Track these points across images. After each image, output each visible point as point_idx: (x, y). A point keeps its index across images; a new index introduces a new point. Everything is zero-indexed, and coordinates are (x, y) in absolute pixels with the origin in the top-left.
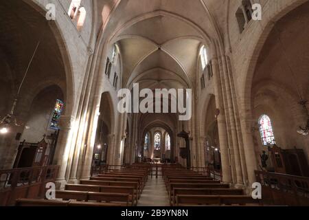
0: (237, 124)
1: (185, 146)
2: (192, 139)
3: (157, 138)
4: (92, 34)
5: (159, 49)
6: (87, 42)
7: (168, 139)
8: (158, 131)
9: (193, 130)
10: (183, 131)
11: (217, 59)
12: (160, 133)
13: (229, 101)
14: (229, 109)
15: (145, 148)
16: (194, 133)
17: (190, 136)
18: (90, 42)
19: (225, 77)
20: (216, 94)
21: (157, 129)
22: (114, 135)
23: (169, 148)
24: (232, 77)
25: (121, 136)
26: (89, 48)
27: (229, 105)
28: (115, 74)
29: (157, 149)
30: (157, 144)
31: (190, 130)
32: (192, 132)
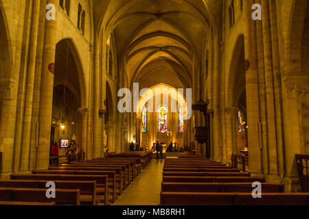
1: (204, 125)
2: (213, 113)
9: (215, 97)
10: (201, 100)
14: (266, 60)
15: (143, 130)
16: (215, 103)
17: (209, 108)
20: (246, 35)
22: (86, 110)
23: (182, 130)
25: (98, 111)
27: (266, 53)
28: (80, 6)
29: (162, 132)
30: (162, 123)
31: (209, 98)
32: (212, 102)
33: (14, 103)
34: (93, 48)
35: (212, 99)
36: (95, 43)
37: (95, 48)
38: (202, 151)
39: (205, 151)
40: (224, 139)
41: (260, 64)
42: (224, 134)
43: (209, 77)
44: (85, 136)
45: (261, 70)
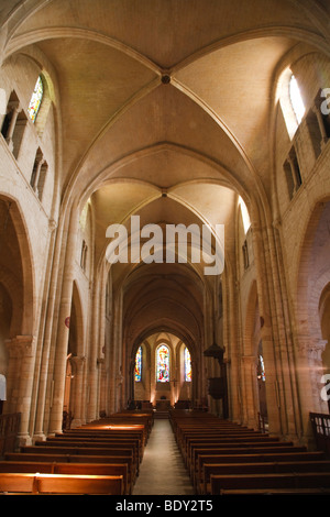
0: (289, 342)
1: (219, 376)
2: (230, 362)
3: (162, 357)
4: (55, 196)
5: (164, 196)
6: (48, 211)
7: (186, 357)
8: (163, 341)
9: (232, 344)
10: (215, 344)
11: (261, 230)
12: (169, 344)
13: (278, 305)
14: (279, 318)
15: (137, 379)
16: (233, 350)
17: (225, 356)
18: (53, 210)
19: (273, 264)
21: (163, 336)
22: (83, 359)
23: (189, 379)
24: (282, 266)
25: (95, 360)
26: (51, 221)
27: (279, 311)
29: (163, 380)
30: (163, 368)
31: (226, 345)
32: (229, 349)
33: (33, 361)
34: (93, 285)
35: (229, 346)
36: (95, 279)
37: (95, 285)
38: (217, 410)
39: (221, 409)
40: (244, 394)
41: (274, 322)
42: (243, 388)
43: (225, 320)
44: (80, 391)
45: (274, 327)
